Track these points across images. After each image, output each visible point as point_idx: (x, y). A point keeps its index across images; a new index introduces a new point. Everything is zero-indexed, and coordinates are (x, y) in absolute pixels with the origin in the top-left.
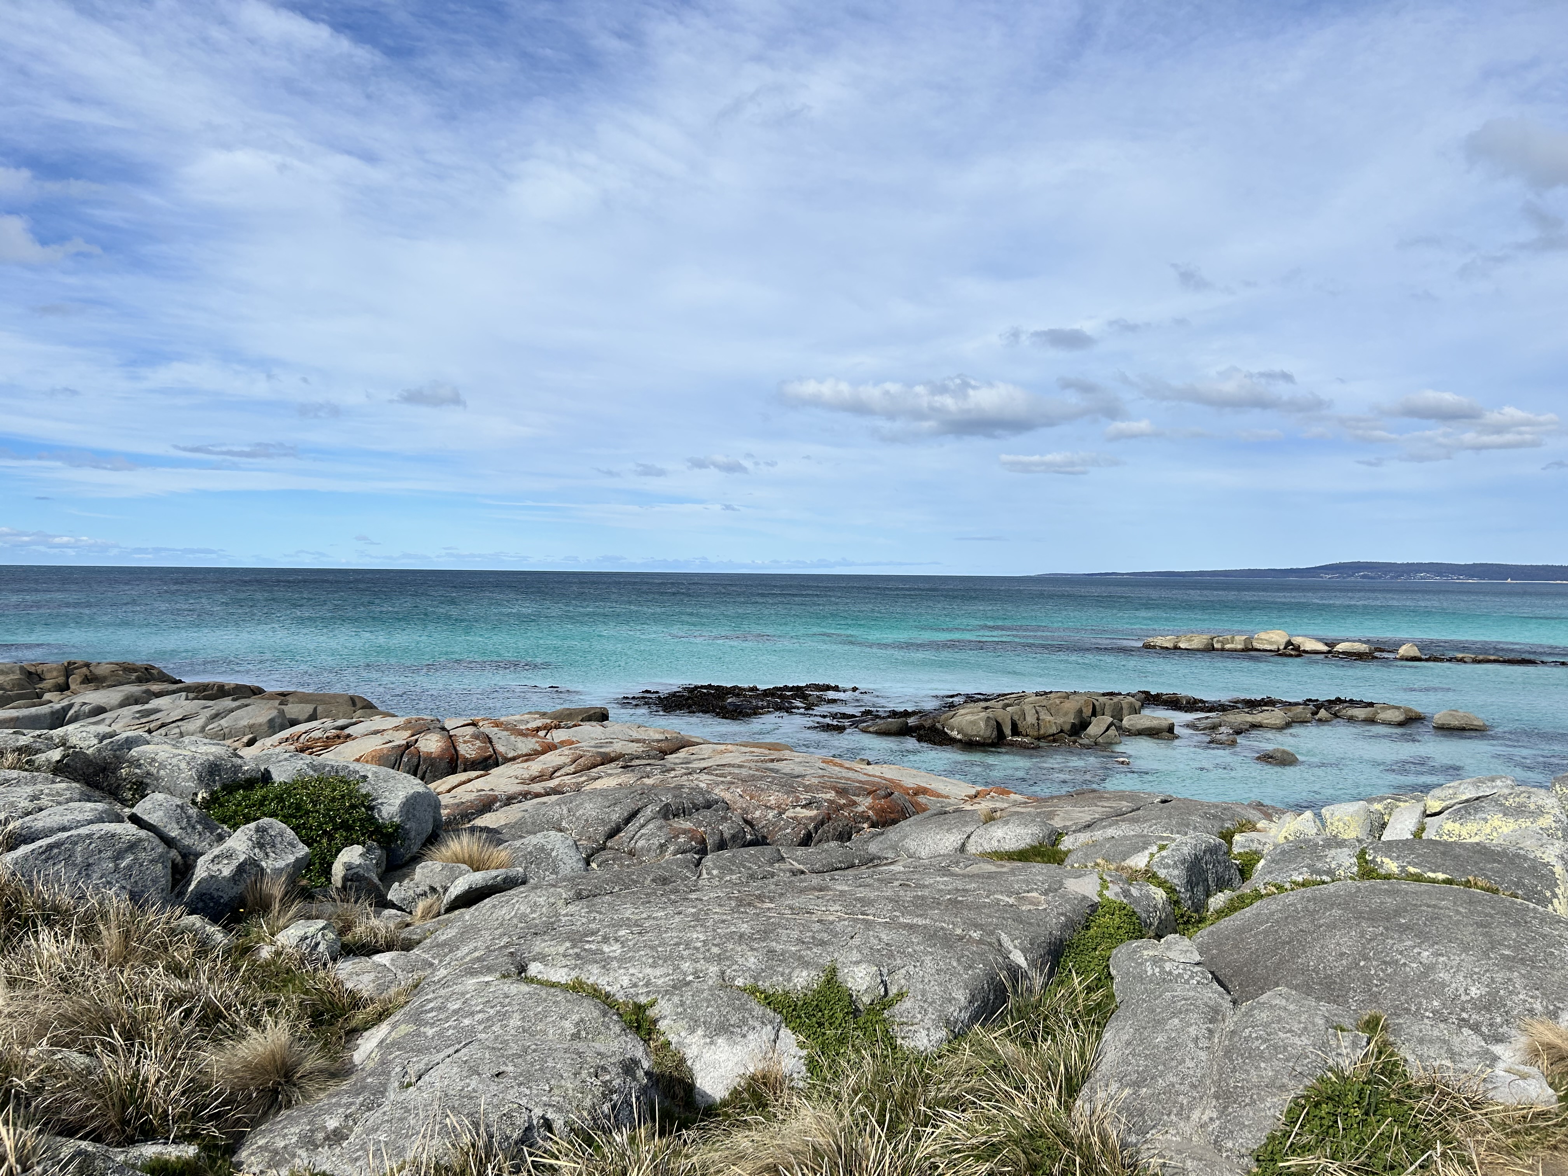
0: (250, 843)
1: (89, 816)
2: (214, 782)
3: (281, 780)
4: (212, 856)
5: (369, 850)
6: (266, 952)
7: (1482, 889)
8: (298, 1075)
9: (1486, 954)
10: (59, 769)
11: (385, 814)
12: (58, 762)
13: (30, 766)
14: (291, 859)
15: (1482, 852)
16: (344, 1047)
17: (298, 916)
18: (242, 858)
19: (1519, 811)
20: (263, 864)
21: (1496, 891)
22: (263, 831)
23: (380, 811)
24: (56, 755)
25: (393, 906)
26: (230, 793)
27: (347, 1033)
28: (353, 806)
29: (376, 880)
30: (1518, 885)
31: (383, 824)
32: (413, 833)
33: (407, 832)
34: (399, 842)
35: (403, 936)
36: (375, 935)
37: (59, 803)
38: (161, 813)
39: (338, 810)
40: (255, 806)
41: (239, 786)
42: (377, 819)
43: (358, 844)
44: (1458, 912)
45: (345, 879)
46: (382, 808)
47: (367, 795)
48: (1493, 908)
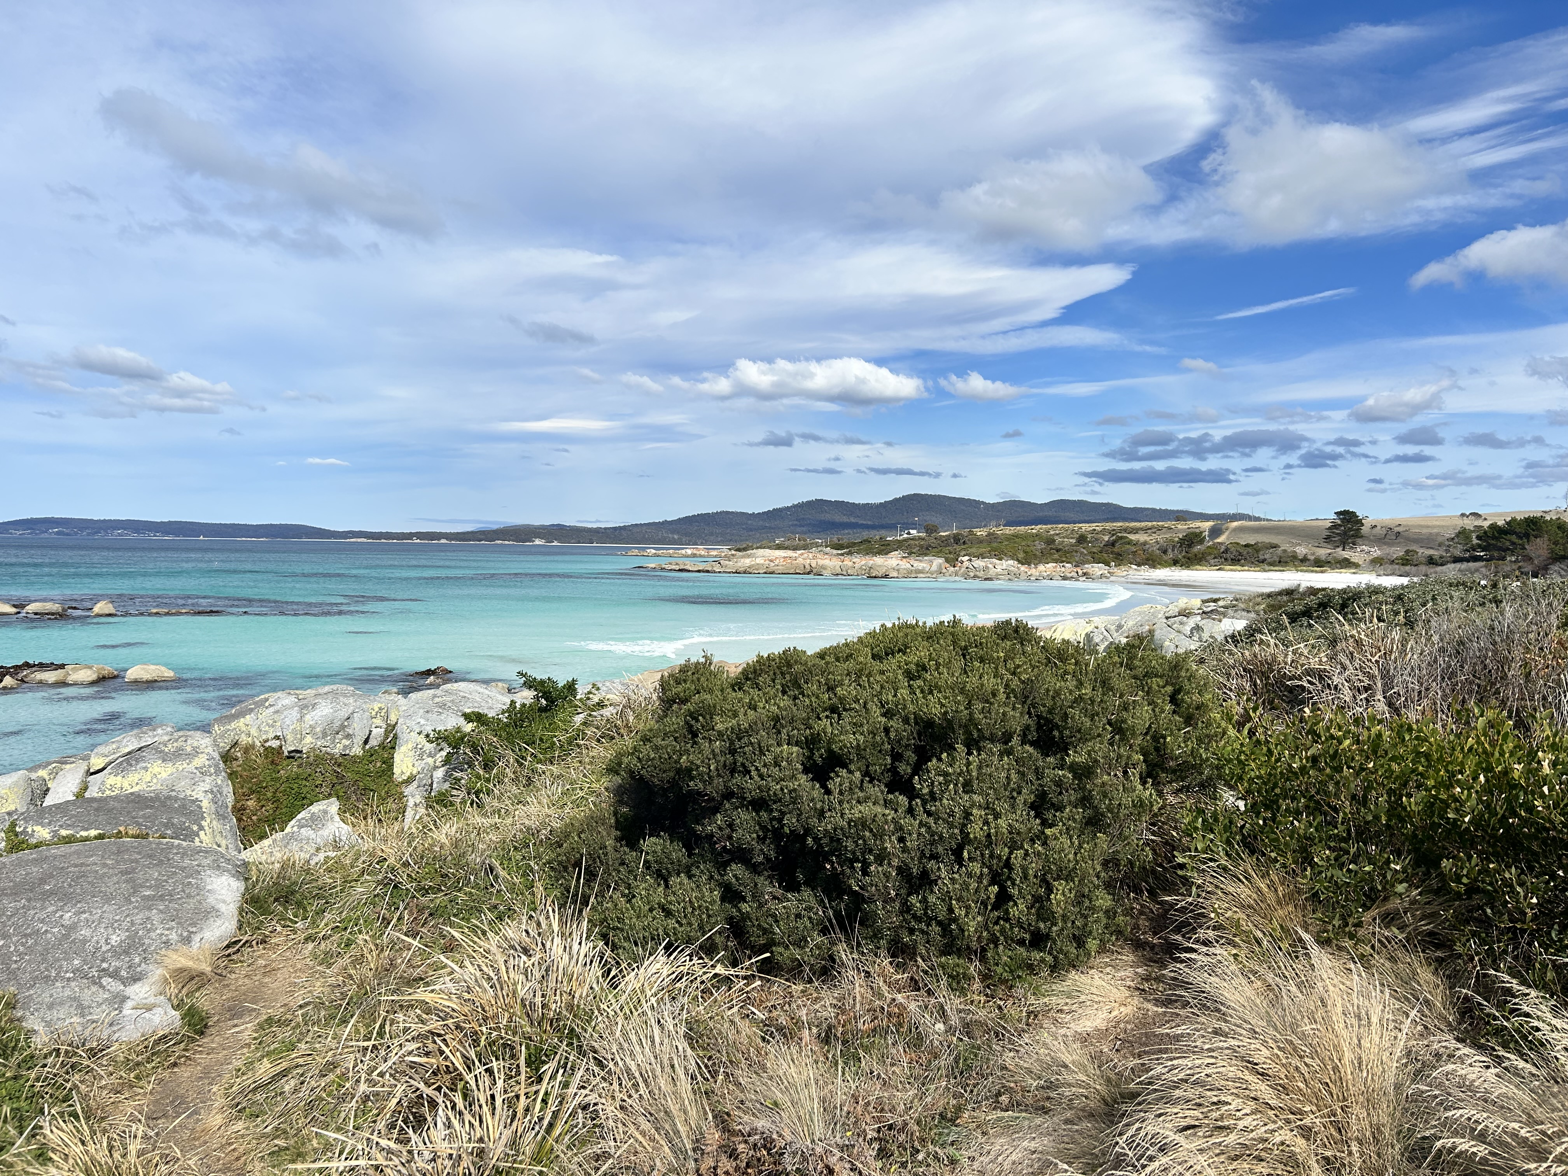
7: (133, 837)
9: (128, 901)
15: (137, 800)
19: (178, 755)
21: (145, 836)
30: (166, 826)
44: (105, 865)
48: (139, 853)
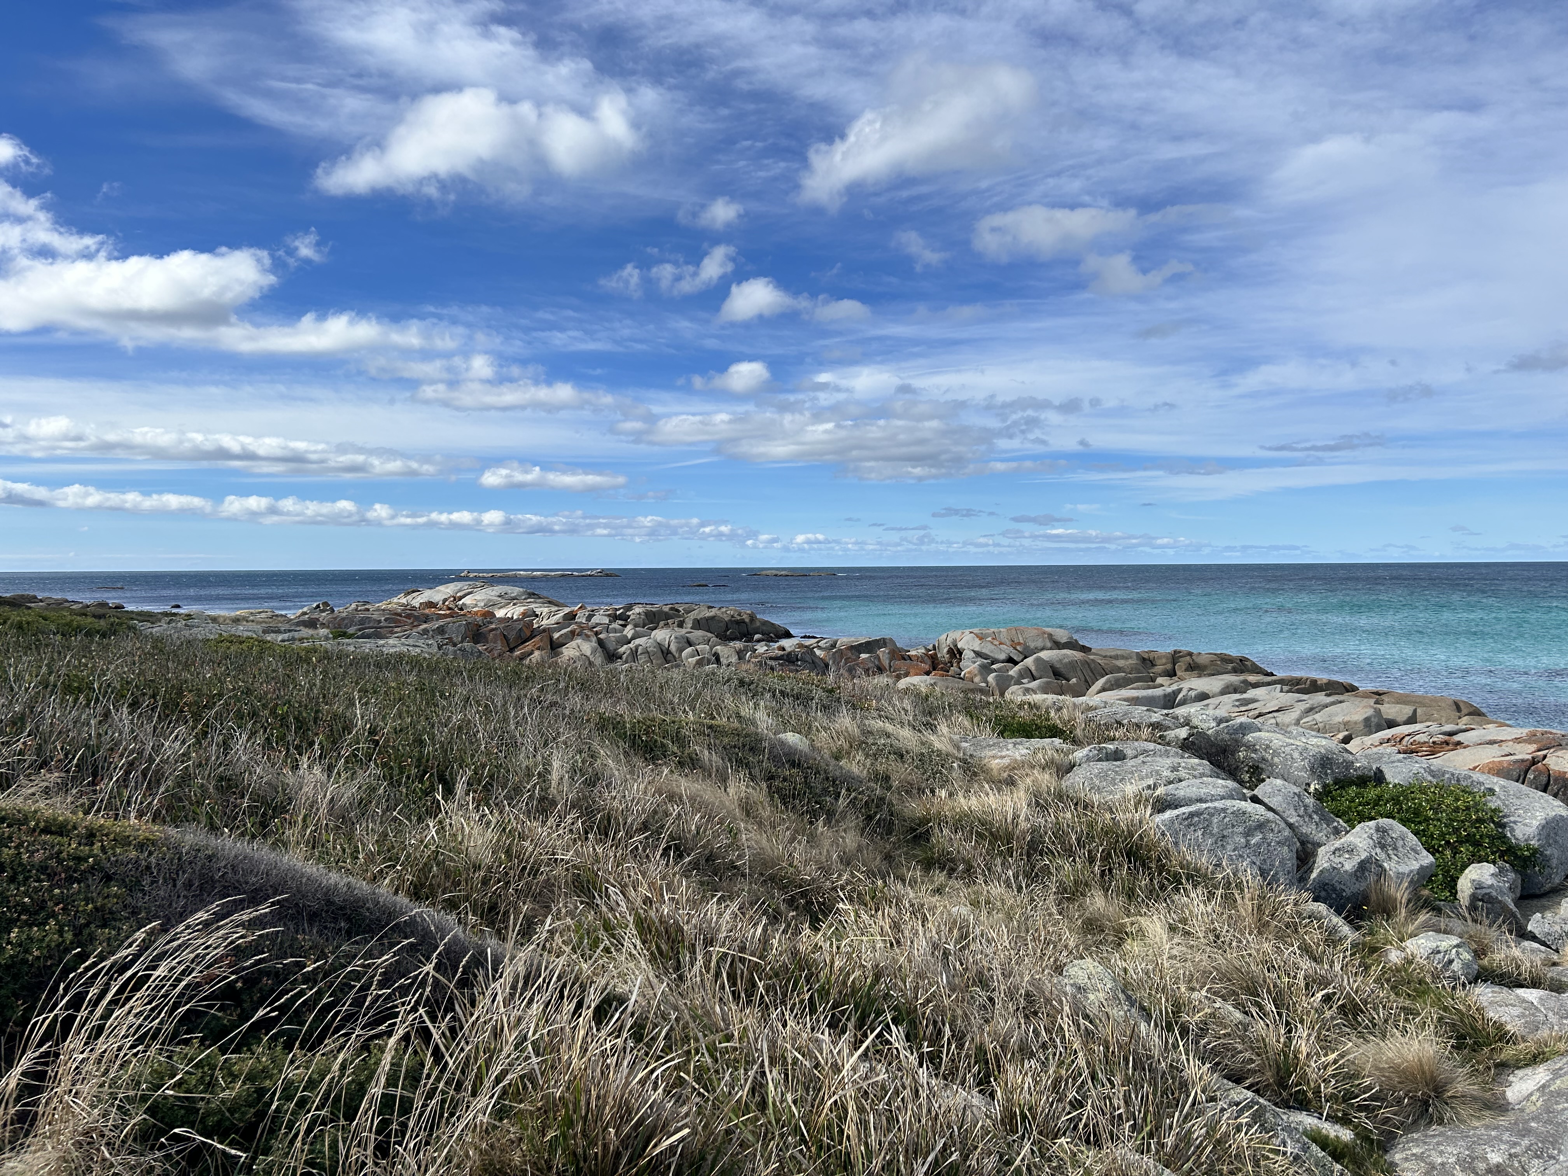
0: (1371, 842)
1: (1221, 791)
2: (1326, 774)
3: (1396, 781)
4: (1333, 848)
5: (1501, 871)
6: (1395, 956)
8: (1449, 1094)
10: (1186, 746)
11: (1519, 833)
12: (1185, 739)
13: (1163, 741)
14: (1415, 866)
16: (1493, 1079)
17: (1426, 927)
18: (1364, 855)
20: (1385, 865)
22: (1384, 832)
23: (1512, 830)
24: (1183, 733)
25: (1534, 938)
26: (1342, 788)
27: (1497, 1066)
28: (1480, 821)
29: (1512, 906)
31: (1517, 845)
32: (1554, 862)
33: (1547, 859)
34: (1537, 868)
35: (1549, 975)
36: (1518, 967)
37: (1195, 777)
38: (1280, 798)
39: (1463, 821)
40: (1369, 804)
41: (1351, 783)
42: (1509, 839)
43: (1488, 862)
45: (1474, 898)
46: (1515, 827)
47: (1496, 811)
